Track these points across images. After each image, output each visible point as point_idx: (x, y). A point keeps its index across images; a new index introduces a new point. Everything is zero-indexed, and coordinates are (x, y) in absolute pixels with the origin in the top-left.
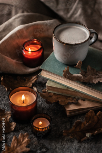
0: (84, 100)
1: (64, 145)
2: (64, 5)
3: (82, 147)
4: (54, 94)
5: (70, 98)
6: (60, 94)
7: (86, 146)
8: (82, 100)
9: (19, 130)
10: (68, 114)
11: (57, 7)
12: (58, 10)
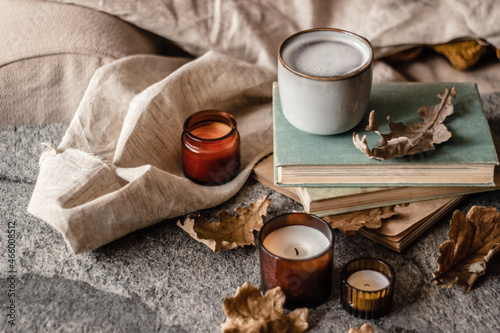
0: (407, 205)
1: (441, 311)
2: (191, 13)
3: (480, 297)
4: (331, 216)
5: (375, 211)
6: (345, 210)
7: (486, 292)
8: (400, 205)
9: (317, 321)
10: (398, 246)
11: (177, 24)
12: (181, 33)
